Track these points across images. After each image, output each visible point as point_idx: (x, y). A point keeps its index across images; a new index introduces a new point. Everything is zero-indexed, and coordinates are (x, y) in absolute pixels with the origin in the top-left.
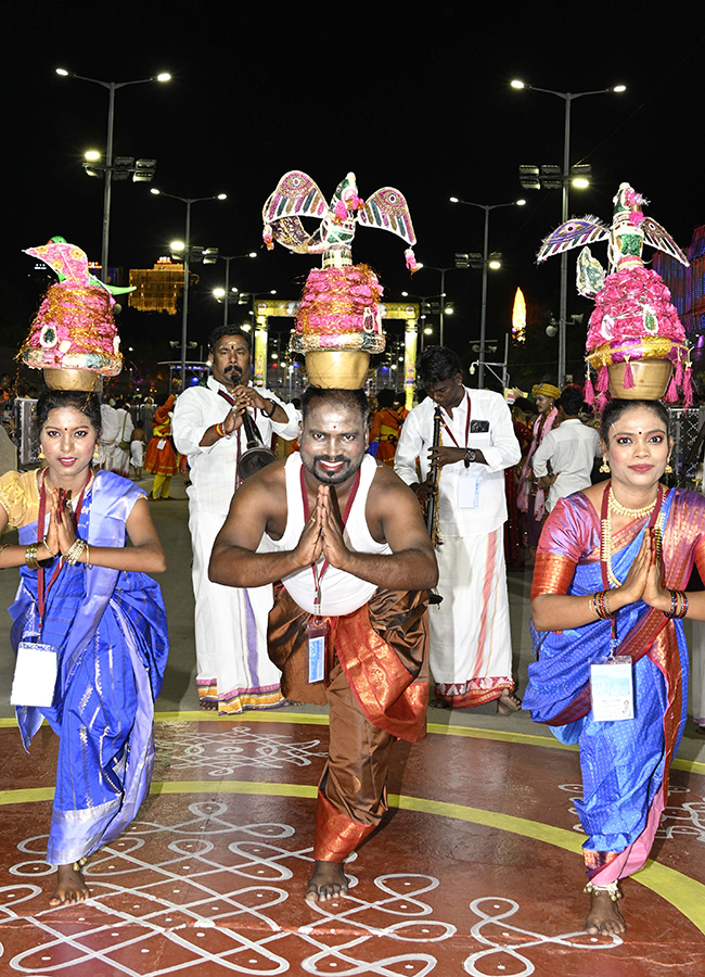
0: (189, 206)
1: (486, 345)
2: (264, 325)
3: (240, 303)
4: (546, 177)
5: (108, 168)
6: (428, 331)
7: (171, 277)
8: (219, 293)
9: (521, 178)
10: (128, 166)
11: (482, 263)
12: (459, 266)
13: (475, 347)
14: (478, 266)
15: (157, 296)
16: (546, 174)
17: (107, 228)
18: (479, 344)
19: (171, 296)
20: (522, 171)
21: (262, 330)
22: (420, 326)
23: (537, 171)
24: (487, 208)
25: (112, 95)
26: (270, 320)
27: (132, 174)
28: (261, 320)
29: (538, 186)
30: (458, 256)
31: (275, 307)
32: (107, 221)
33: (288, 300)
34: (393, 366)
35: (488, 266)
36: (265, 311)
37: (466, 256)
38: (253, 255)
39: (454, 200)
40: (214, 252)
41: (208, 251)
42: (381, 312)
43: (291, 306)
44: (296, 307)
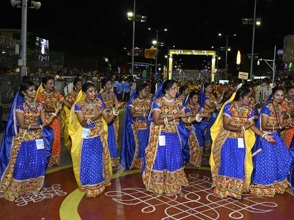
1: (254, 56)
2: (171, 56)
3: (162, 46)
4: (249, 21)
6: (219, 58)
7: (154, 51)
10: (140, 18)
12: (244, 24)
13: (249, 56)
14: (252, 24)
15: (151, 55)
18: (251, 55)
19: (154, 55)
21: (171, 58)
26: (173, 55)
30: (243, 19)
33: (178, 49)
34: (206, 70)
35: (255, 23)
36: (172, 53)
37: (247, 19)
38: (166, 30)
40: (145, 17)
41: (143, 17)
42: (205, 53)
43: (179, 51)
44: (181, 51)
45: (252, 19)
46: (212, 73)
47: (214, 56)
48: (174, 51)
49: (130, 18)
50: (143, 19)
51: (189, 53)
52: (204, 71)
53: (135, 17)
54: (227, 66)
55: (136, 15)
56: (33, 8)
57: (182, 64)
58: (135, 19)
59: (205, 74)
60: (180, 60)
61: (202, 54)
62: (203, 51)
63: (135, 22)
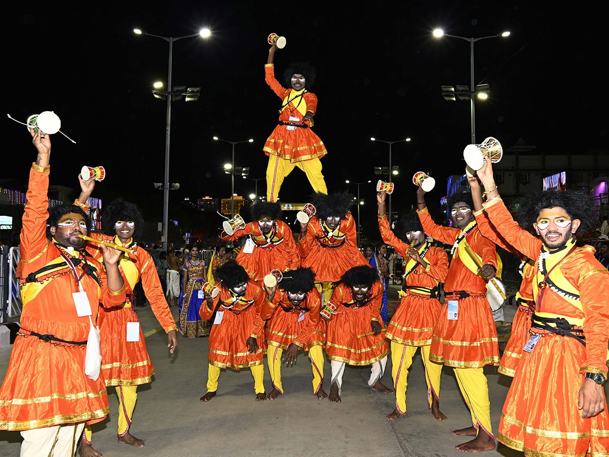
0: (234, 146)
4: (460, 93)
5: (169, 93)
7: (238, 201)
8: (252, 196)
10: (182, 91)
11: (389, 171)
14: (387, 174)
16: (459, 91)
17: (169, 133)
19: (237, 209)
20: (444, 89)
23: (453, 89)
25: (171, 45)
27: (185, 97)
29: (454, 99)
30: (376, 168)
32: (169, 128)
33: (285, 203)
35: (392, 173)
37: (380, 168)
39: (373, 139)
40: (247, 170)
41: (244, 169)
43: (286, 205)
44: (288, 206)
45: (387, 168)
49: (227, 171)
50: (245, 172)
54: (360, 228)
55: (235, 167)
56: (174, 189)
58: (234, 172)
63: (235, 176)
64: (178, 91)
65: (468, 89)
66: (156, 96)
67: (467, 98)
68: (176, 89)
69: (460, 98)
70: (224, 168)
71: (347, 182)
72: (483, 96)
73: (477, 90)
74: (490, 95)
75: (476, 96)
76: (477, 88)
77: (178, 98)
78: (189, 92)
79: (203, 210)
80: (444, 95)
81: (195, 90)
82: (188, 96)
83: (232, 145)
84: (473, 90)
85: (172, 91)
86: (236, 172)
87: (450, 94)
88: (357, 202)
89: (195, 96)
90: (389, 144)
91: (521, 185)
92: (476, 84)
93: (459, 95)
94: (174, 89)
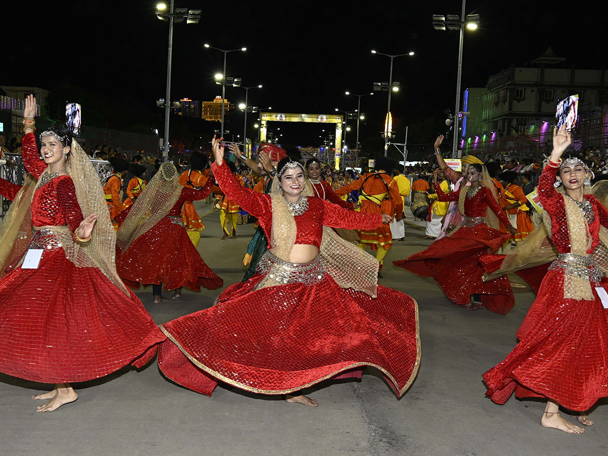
2: (265, 125)
3: (253, 112)
4: (450, 22)
5: (171, 15)
6: (348, 129)
8: (242, 106)
9: (433, 23)
10: (184, 14)
11: (389, 88)
13: (382, 135)
14: (386, 90)
16: (450, 20)
17: (170, 53)
19: (221, 114)
20: (435, 18)
21: (264, 128)
22: (343, 127)
23: (444, 19)
24: (392, 57)
26: (268, 122)
27: (186, 19)
28: (264, 122)
29: (444, 28)
30: (375, 83)
31: (271, 116)
32: (170, 49)
33: (277, 112)
34: (327, 148)
35: (392, 89)
36: (265, 118)
37: (380, 84)
38: (260, 86)
39: (374, 52)
40: (239, 80)
41: (236, 80)
42: (324, 119)
43: (279, 115)
44: (281, 116)
45: (387, 84)
46: (336, 153)
47: (340, 125)
48: (269, 116)
49: (218, 82)
50: (236, 83)
51: (295, 119)
52: (322, 148)
53: (226, 80)
54: (359, 145)
55: (226, 77)
57: (281, 135)
58: (226, 83)
59: (325, 154)
60: (279, 129)
61: (319, 120)
62: (320, 116)
63: (226, 87)
64: (180, 13)
65: (458, 19)
66: (160, 18)
67: (456, 28)
68: (178, 11)
69: (450, 28)
70: (214, 78)
71: (347, 93)
72: (472, 27)
73: (467, 20)
74: (480, 26)
75: (465, 27)
76: (467, 18)
77: (180, 20)
78: (190, 14)
79: (180, 114)
80: (435, 24)
81: (197, 12)
82: (190, 18)
83: (224, 53)
84: (463, 20)
85: (174, 12)
86: (227, 82)
87: (440, 23)
88: (357, 116)
89: (196, 18)
90: (391, 58)
91: (544, 103)
92: (466, 14)
93: (449, 24)
94: (176, 11)
